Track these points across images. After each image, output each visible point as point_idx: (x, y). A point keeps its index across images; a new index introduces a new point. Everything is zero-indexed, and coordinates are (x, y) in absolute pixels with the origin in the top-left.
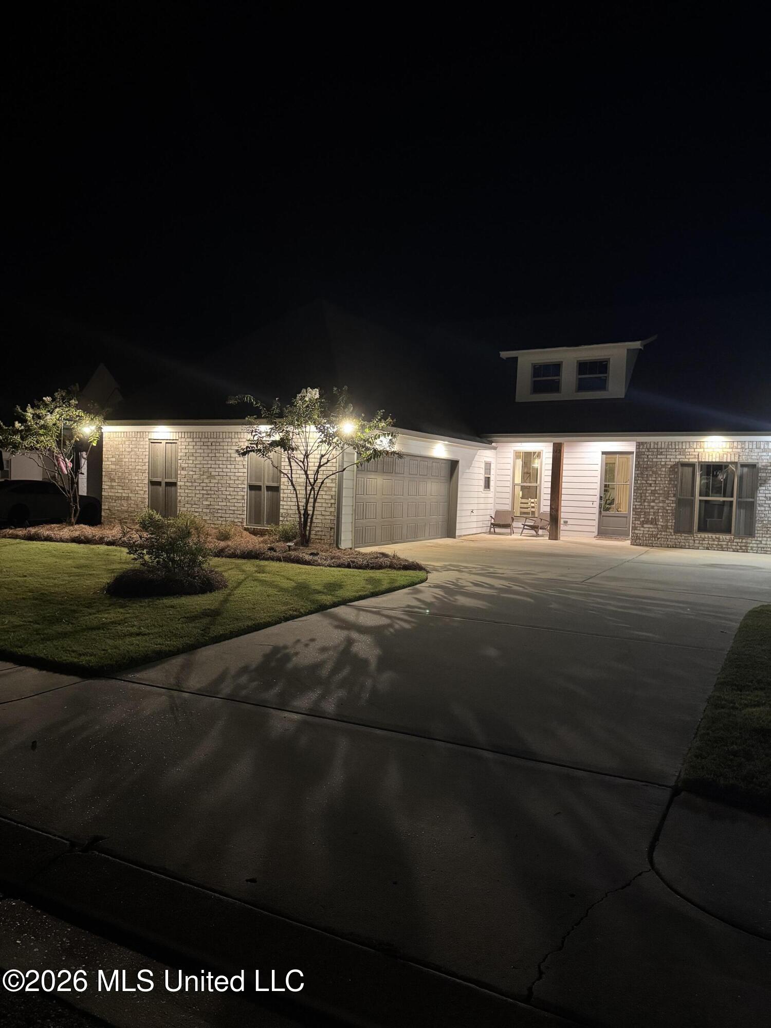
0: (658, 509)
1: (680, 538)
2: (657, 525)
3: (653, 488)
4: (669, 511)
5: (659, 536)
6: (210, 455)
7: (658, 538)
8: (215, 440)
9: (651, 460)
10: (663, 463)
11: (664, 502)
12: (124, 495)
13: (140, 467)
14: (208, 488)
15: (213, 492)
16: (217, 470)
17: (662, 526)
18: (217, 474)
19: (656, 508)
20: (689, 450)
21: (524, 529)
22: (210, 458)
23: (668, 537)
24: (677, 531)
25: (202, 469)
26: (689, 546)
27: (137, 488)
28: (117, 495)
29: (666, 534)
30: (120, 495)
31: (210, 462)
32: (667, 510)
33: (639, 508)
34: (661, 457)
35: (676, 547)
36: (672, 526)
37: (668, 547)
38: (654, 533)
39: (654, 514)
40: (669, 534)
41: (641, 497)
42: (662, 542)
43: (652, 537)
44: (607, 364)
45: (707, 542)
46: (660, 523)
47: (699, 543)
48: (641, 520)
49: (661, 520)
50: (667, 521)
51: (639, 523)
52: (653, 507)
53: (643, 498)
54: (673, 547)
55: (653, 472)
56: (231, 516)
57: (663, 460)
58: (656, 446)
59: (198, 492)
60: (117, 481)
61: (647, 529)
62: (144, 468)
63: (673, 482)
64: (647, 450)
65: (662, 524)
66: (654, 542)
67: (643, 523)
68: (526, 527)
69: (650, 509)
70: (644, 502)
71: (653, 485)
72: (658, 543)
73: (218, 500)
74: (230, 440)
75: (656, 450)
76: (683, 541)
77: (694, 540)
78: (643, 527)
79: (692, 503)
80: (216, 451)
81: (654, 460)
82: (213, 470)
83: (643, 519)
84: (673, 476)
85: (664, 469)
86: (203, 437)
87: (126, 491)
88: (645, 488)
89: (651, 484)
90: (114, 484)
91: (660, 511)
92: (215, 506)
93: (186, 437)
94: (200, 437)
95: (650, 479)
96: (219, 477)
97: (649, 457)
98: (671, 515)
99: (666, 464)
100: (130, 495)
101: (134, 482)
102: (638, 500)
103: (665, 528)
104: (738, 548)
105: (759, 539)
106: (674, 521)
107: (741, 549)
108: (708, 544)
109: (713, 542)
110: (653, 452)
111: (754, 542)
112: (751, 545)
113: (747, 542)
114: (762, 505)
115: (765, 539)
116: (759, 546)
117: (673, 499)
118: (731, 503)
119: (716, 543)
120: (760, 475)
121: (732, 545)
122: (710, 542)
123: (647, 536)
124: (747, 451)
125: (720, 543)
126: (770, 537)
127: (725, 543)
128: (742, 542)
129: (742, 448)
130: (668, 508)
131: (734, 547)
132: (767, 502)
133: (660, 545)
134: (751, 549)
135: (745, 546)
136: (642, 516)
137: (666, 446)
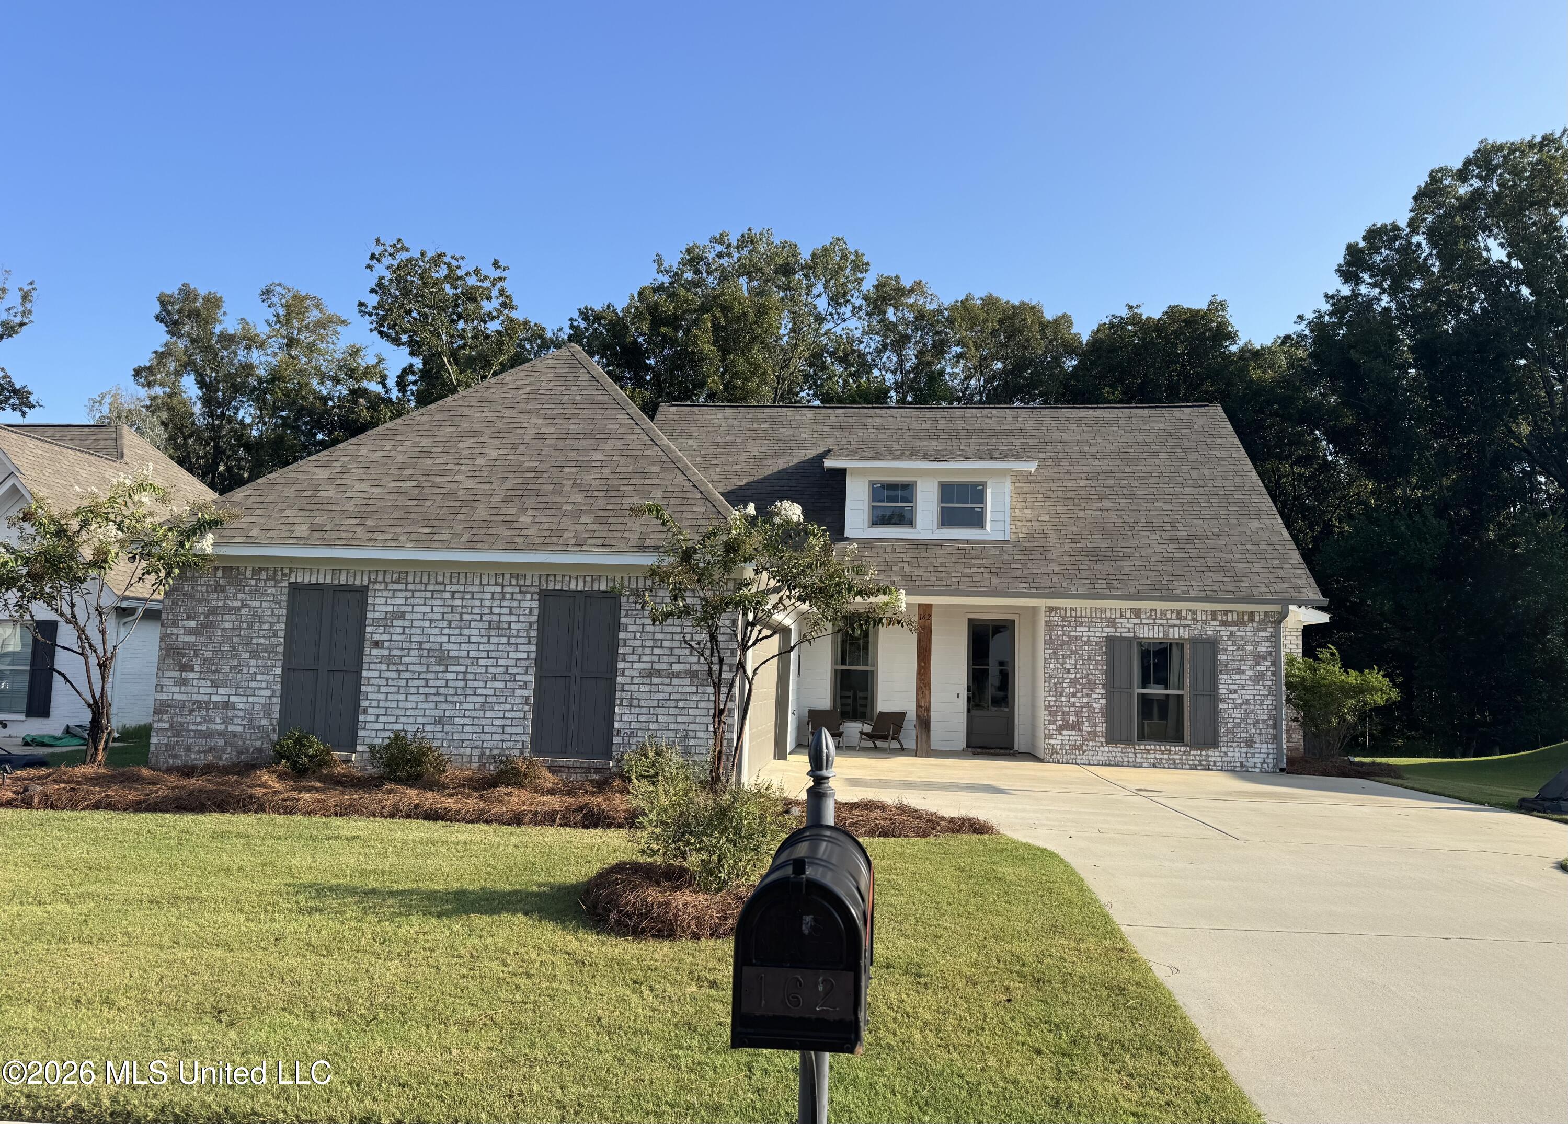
0: (1082, 707)
1: (1115, 749)
2: (1081, 731)
3: (1073, 676)
4: (1097, 710)
5: (1084, 748)
6: (449, 617)
7: (1084, 752)
8: (462, 588)
9: (1067, 633)
10: (1085, 639)
11: (1089, 695)
15: (452, 691)
16: (464, 646)
17: (1089, 732)
18: (464, 654)
19: (1078, 705)
20: (1121, 621)
22: (445, 624)
23: (1097, 749)
24: (1111, 739)
25: (428, 645)
26: (1128, 762)
27: (253, 685)
28: (195, 697)
29: (1094, 744)
30: (206, 698)
31: (446, 631)
32: (1094, 709)
33: (1054, 706)
34: (1082, 629)
35: (1110, 765)
36: (1102, 732)
37: (1098, 765)
38: (1077, 743)
39: (1076, 715)
40: (1099, 744)
41: (1056, 688)
42: (1090, 757)
43: (1076, 750)
44: (982, 488)
46: (1085, 728)
47: (1142, 758)
48: (1057, 723)
49: (1087, 724)
50: (1095, 725)
51: (1055, 728)
52: (1074, 705)
53: (1059, 690)
54: (1106, 765)
55: (1071, 651)
57: (1085, 634)
58: (1073, 613)
61: (1067, 738)
62: (274, 641)
63: (1100, 667)
64: (1060, 619)
65: (1088, 729)
66: (1078, 757)
67: (1060, 729)
69: (1069, 707)
70: (1061, 695)
71: (1072, 671)
72: (1084, 757)
73: (465, 706)
75: (1073, 619)
76: (1119, 755)
77: (1135, 754)
78: (1061, 734)
79: (1130, 696)
80: (465, 610)
81: (1073, 634)
82: (455, 646)
83: (1060, 722)
85: (1086, 648)
87: (221, 691)
88: (1061, 675)
89: (1069, 670)
90: (191, 675)
91: (1084, 710)
93: (388, 580)
94: (425, 580)
95: (1068, 661)
96: (469, 662)
97: (1065, 628)
98: (1100, 715)
100: (233, 699)
101: (245, 670)
102: (1051, 693)
103: (1093, 735)
104: (1197, 763)
105: (1224, 749)
106: (1105, 725)
107: (1201, 765)
108: (1155, 758)
109: (1161, 756)
110: (1069, 621)
111: (1217, 754)
112: (1213, 759)
113: (1207, 755)
114: (1224, 701)
115: (1232, 749)
116: (1224, 759)
117: (1103, 691)
118: (1180, 698)
119: (1166, 757)
120: (1219, 657)
121: (1187, 760)
122: (1157, 756)
123: (1068, 747)
124: (1200, 623)
125: (1171, 757)
126: (1237, 746)
127: (1178, 757)
128: (1201, 755)
129: (1193, 619)
130: (1095, 705)
131: (1191, 763)
132: (1231, 696)
133: (1087, 762)
134: (1215, 765)
135: (1205, 761)
136: (1059, 718)
137: (1089, 614)
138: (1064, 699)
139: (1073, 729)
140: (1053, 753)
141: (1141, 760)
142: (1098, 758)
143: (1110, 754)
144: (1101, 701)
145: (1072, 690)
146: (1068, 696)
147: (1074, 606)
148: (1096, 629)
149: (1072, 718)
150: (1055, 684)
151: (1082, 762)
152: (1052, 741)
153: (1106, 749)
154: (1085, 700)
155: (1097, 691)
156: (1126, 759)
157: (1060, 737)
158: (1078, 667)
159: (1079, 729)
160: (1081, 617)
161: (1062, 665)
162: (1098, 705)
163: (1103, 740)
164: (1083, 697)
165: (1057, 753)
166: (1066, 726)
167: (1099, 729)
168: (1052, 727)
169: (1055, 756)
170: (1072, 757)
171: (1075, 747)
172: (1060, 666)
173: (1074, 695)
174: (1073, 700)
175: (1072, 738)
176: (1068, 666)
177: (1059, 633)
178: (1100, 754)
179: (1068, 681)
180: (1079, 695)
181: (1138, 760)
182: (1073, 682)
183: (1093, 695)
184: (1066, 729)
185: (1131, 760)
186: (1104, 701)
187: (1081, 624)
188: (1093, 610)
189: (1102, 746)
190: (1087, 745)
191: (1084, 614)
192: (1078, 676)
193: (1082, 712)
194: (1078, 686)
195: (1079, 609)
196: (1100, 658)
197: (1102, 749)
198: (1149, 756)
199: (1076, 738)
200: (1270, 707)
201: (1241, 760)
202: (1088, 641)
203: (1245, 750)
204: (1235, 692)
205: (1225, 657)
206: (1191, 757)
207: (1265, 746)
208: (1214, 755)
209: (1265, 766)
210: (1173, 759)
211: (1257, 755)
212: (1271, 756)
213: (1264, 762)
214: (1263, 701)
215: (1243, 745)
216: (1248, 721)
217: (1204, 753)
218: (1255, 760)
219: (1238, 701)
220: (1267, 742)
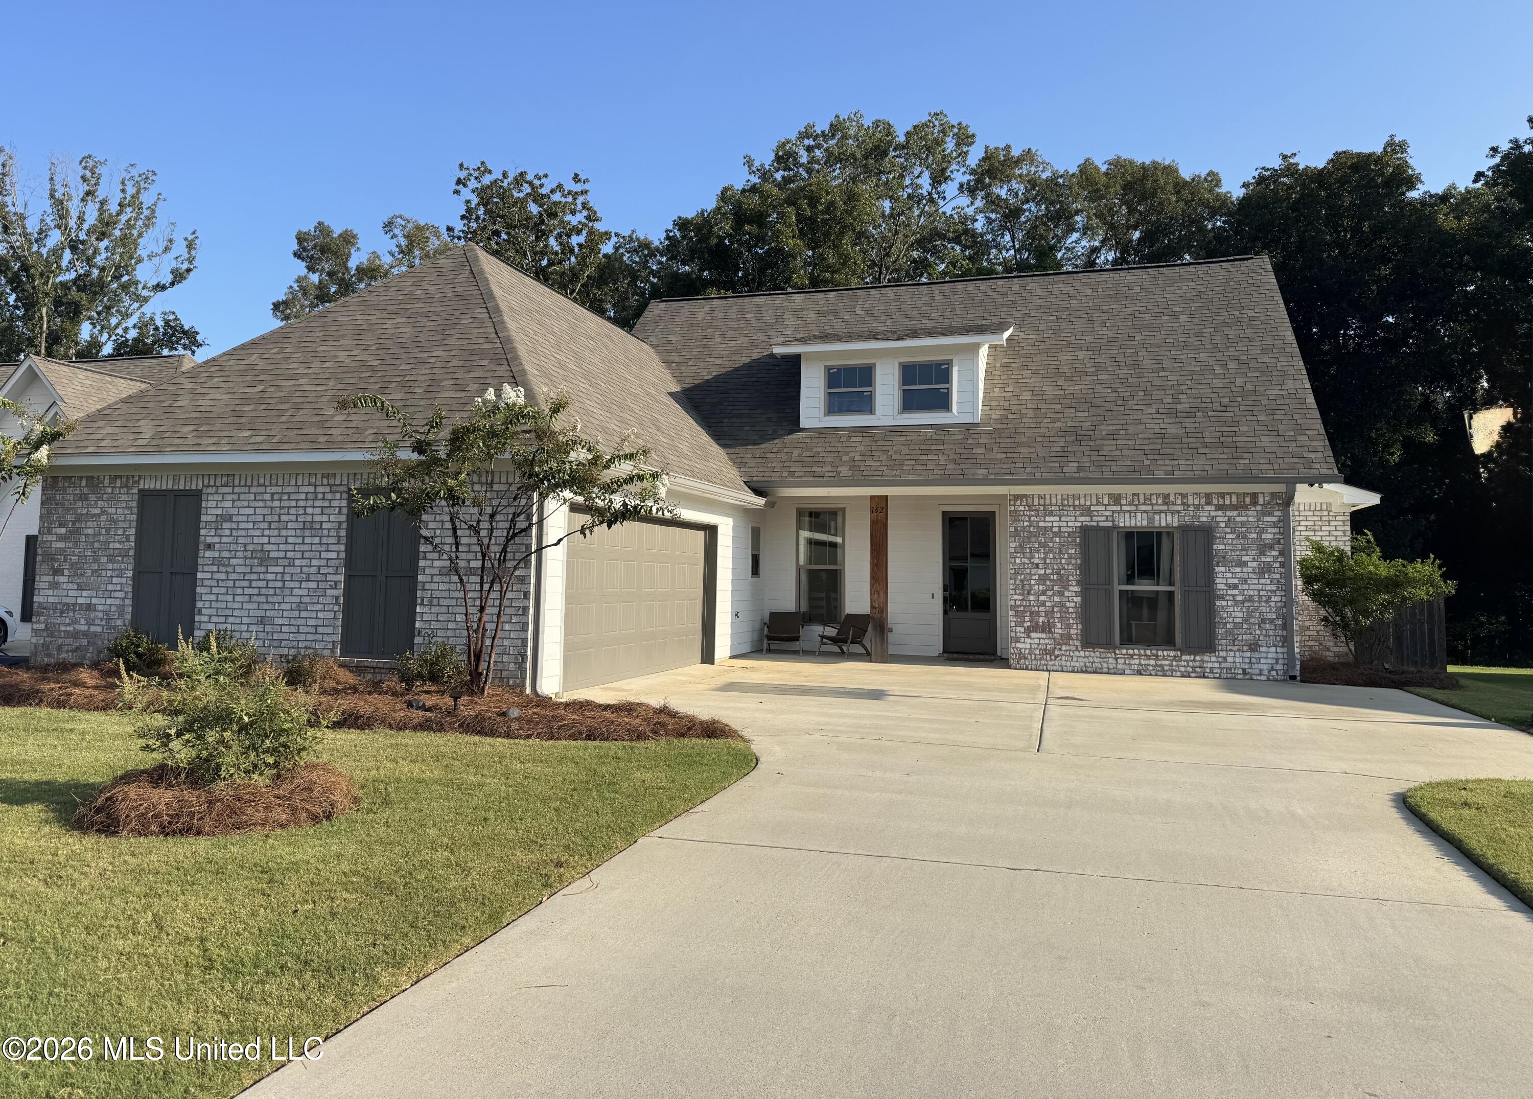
0: (1053, 607)
1: (1092, 654)
2: (1053, 633)
3: (1042, 572)
4: (1071, 610)
5: (1057, 653)
7: (1056, 657)
9: (1035, 524)
10: (1055, 530)
11: (1061, 594)
17: (1062, 635)
19: (1048, 604)
20: (1097, 508)
22: (266, 525)
23: (1072, 654)
24: (1088, 642)
26: (1108, 668)
29: (1068, 648)
32: (1067, 608)
33: (1021, 606)
34: (1052, 519)
35: (1086, 672)
36: (1077, 634)
37: (1073, 671)
38: (1049, 647)
39: (1046, 616)
40: (1073, 648)
41: (1023, 586)
42: (1063, 663)
43: (1046, 654)
44: (945, 368)
45: (1137, 662)
46: (1057, 630)
47: (1125, 663)
48: (1025, 625)
49: (1059, 625)
51: (1022, 630)
52: (1043, 604)
53: (1027, 587)
54: (1082, 672)
55: (1039, 543)
57: (1055, 524)
58: (1042, 502)
61: (1037, 641)
63: (1073, 561)
64: (1027, 508)
65: (1060, 631)
66: (1050, 663)
67: (1028, 631)
69: (1038, 607)
70: (1029, 594)
71: (1041, 566)
72: (1057, 663)
75: (1042, 508)
76: (1096, 660)
77: (1116, 660)
78: (1029, 637)
79: (1110, 593)
81: (1041, 524)
83: (1029, 624)
85: (1057, 540)
89: (1037, 565)
91: (1055, 609)
95: (1036, 556)
97: (1032, 519)
98: (1074, 616)
102: (1018, 592)
103: (1067, 638)
104: (1190, 670)
105: (1223, 654)
106: (1080, 627)
107: (1195, 672)
108: (1140, 664)
109: (1147, 662)
110: (1037, 510)
111: (1214, 659)
112: (1210, 665)
113: (1202, 661)
114: (1222, 598)
115: (1232, 654)
116: (1224, 665)
117: (1077, 589)
118: (1171, 594)
119: (1152, 662)
120: (1215, 547)
121: (1178, 666)
122: (1142, 662)
123: (1037, 652)
124: (1191, 508)
125: (1159, 663)
126: (1239, 650)
127: (1167, 662)
128: (1194, 661)
129: (1183, 504)
130: (1068, 604)
131: (1182, 669)
132: (1230, 592)
133: (1060, 669)
134: (1211, 672)
135: (1200, 667)
136: (1027, 619)
137: (1059, 501)
138: (1032, 598)
139: (1043, 631)
140: (1020, 659)
141: (1124, 667)
142: (1072, 664)
143: (1086, 660)
144: (1075, 599)
145: (1041, 587)
146: (1037, 594)
147: (1042, 493)
148: (1068, 519)
149: (1041, 619)
150: (1022, 581)
151: (1054, 668)
152: (1019, 645)
153: (1082, 653)
154: (1056, 599)
155: (1071, 588)
156: (1105, 665)
157: (1028, 640)
158: (1048, 561)
159: (1050, 632)
160: (1051, 505)
161: (1030, 559)
162: (1072, 605)
163: (1077, 643)
164: (1054, 595)
165: (1025, 658)
166: (1035, 628)
167: (1073, 632)
168: (1018, 629)
169: (1022, 661)
170: (1043, 662)
171: (1045, 652)
172: (1026, 561)
173: (1044, 593)
174: (1042, 598)
175: (1042, 641)
176: (1037, 561)
177: (1026, 524)
178: (1075, 659)
179: (1037, 577)
180: (1049, 593)
181: (1119, 667)
182: (1043, 579)
183: (1066, 594)
184: (1035, 631)
185: (1111, 666)
186: (1078, 599)
187: (1051, 514)
188: (1065, 497)
189: (1077, 650)
190: (1060, 649)
191: (1054, 501)
192: (1048, 571)
193: (1053, 612)
194: (1048, 583)
195: (1048, 497)
196: (1073, 551)
197: (1077, 653)
198: (1132, 662)
199: (1047, 641)
200: (1279, 604)
201: (1243, 666)
202: (1060, 532)
203: (1248, 654)
204: (1235, 587)
205: (1222, 547)
206: (1183, 663)
207: (1273, 649)
208: (1210, 661)
209: (1274, 673)
210: (1161, 666)
211: (1263, 661)
212: (1280, 662)
213: (1272, 669)
214: (1270, 597)
215: (1245, 648)
216: (1252, 620)
217: (1198, 658)
218: (1261, 666)
219: (1240, 598)
220: (1275, 646)
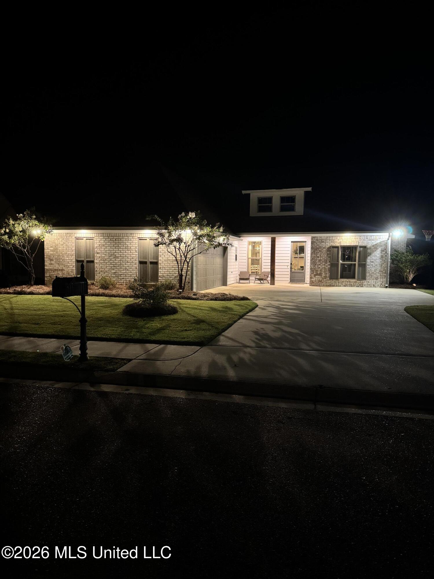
0: (322, 269)
1: (332, 281)
2: (322, 276)
3: (320, 259)
4: (327, 269)
5: (322, 281)
6: (115, 246)
7: (322, 282)
8: (118, 238)
9: (318, 245)
10: (324, 247)
11: (324, 265)
12: (59, 268)
13: (69, 253)
14: (114, 263)
15: (117, 266)
16: (120, 253)
17: (324, 276)
18: (120, 256)
19: (321, 268)
20: (336, 240)
21: (256, 280)
22: (114, 247)
23: (327, 281)
24: (331, 278)
25: (110, 253)
26: (336, 285)
27: (68, 264)
28: (55, 268)
29: (326, 280)
30: (57, 268)
31: (115, 249)
32: (326, 269)
33: (313, 268)
34: (323, 243)
35: (330, 286)
36: (328, 276)
37: (327, 286)
38: (320, 280)
39: (320, 271)
40: (327, 280)
41: (314, 263)
42: (324, 284)
43: (320, 282)
44: (295, 198)
45: (344, 283)
46: (323, 275)
47: (341, 284)
48: (314, 274)
49: (323, 274)
50: (326, 274)
51: (313, 275)
52: (319, 268)
53: (315, 263)
54: (329, 286)
55: (319, 251)
56: (129, 278)
57: (324, 245)
58: (320, 239)
59: (108, 265)
60: (54, 260)
61: (317, 278)
62: (72, 253)
63: (328, 256)
64: (316, 240)
65: (324, 275)
66: (321, 284)
67: (315, 275)
68: (256, 279)
69: (318, 269)
70: (316, 265)
71: (319, 257)
72: (322, 284)
73: (121, 269)
74: (127, 237)
75: (320, 240)
76: (333, 283)
77: (339, 282)
78: (315, 277)
79: (338, 265)
80: (119, 244)
81: (320, 245)
82: (117, 254)
83: (315, 273)
84: (329, 253)
85: (324, 249)
86: (110, 236)
87: (60, 266)
88: (316, 259)
89: (318, 257)
90: (53, 262)
91: (323, 269)
92: (119, 273)
93: (99, 236)
94: (108, 236)
95: (318, 254)
96: (121, 258)
97: (318, 243)
98: (328, 271)
99: (325, 247)
100: (64, 268)
101: (66, 261)
102: (313, 264)
103: (326, 277)
104: (359, 285)
105: (368, 281)
106: (329, 274)
113: (362, 283)
114: (368, 265)
115: (371, 280)
116: (368, 284)
117: (329, 263)
118: (355, 264)
122: (346, 283)
123: (317, 281)
129: (360, 239)
132: (371, 263)
134: (365, 286)
146: (318, 265)
147: (321, 236)
148: (328, 243)
150: (314, 261)
152: (312, 279)
153: (329, 281)
158: (321, 256)
161: (316, 255)
163: (328, 278)
165: (314, 283)
166: (317, 274)
170: (319, 284)
177: (316, 245)
178: (327, 283)
179: (318, 260)
180: (321, 265)
186: (329, 266)
188: (327, 237)
190: (324, 280)
191: (324, 238)
194: (321, 262)
199: (320, 278)
200: (384, 267)
201: (373, 284)
203: (375, 281)
205: (370, 251)
206: (357, 283)
207: (382, 279)
208: (365, 282)
210: (351, 284)
211: (379, 282)
212: (384, 282)
213: (381, 284)
214: (382, 265)
216: (377, 271)
219: (374, 265)
